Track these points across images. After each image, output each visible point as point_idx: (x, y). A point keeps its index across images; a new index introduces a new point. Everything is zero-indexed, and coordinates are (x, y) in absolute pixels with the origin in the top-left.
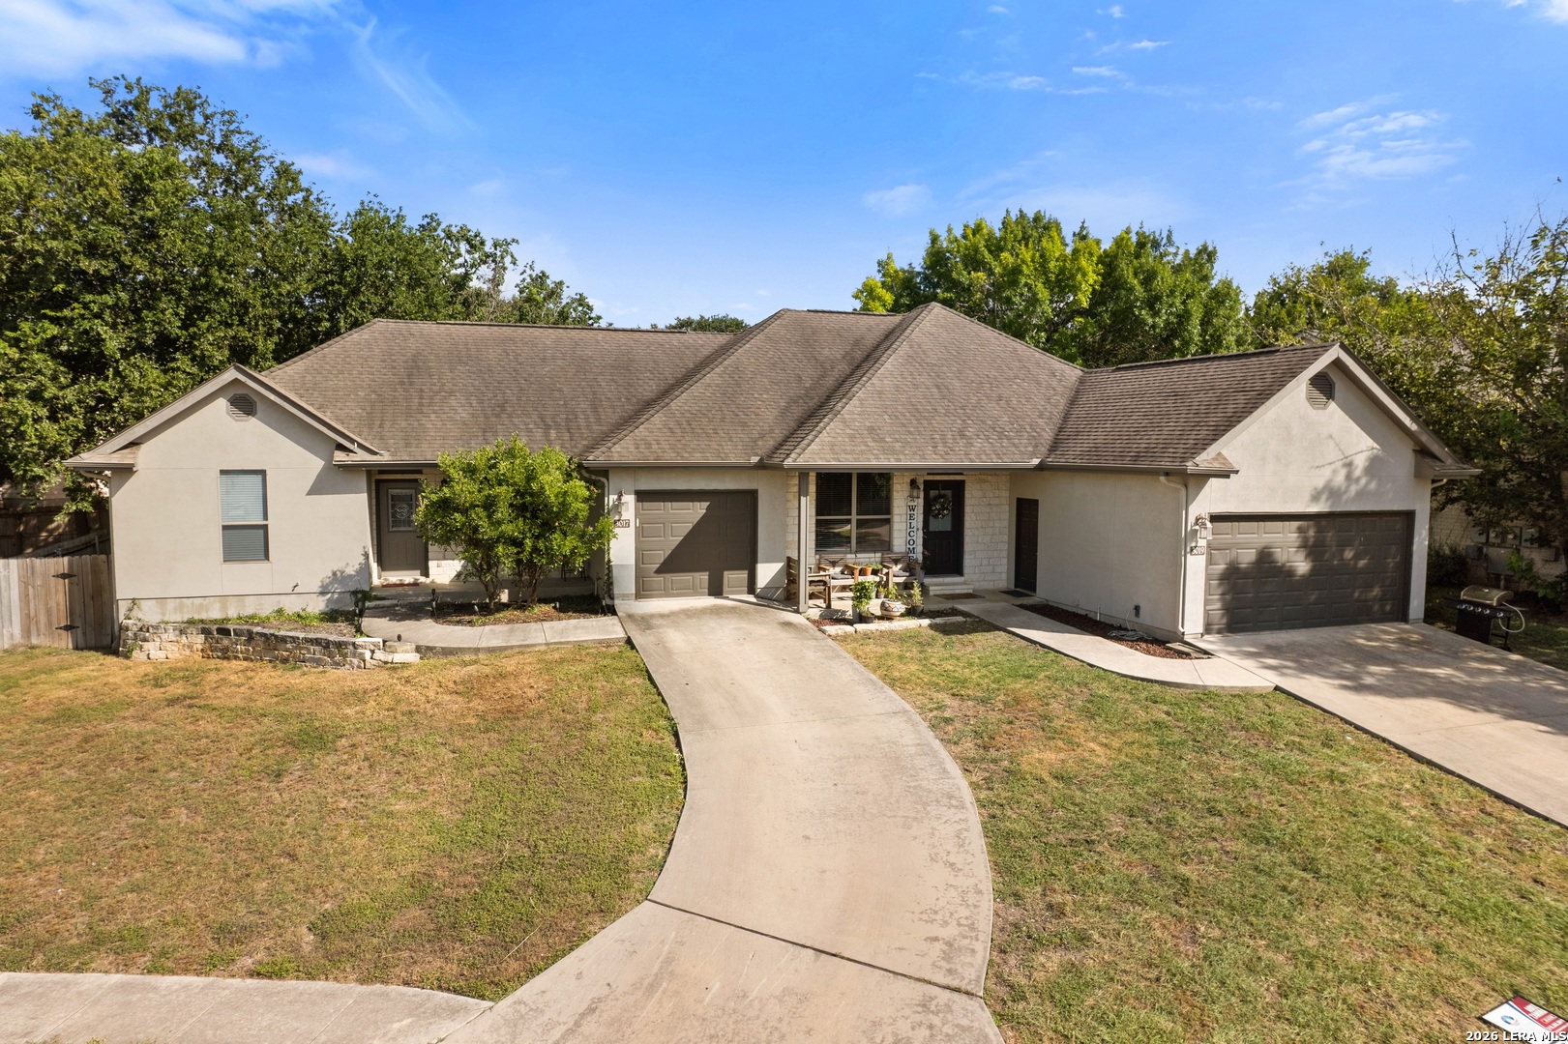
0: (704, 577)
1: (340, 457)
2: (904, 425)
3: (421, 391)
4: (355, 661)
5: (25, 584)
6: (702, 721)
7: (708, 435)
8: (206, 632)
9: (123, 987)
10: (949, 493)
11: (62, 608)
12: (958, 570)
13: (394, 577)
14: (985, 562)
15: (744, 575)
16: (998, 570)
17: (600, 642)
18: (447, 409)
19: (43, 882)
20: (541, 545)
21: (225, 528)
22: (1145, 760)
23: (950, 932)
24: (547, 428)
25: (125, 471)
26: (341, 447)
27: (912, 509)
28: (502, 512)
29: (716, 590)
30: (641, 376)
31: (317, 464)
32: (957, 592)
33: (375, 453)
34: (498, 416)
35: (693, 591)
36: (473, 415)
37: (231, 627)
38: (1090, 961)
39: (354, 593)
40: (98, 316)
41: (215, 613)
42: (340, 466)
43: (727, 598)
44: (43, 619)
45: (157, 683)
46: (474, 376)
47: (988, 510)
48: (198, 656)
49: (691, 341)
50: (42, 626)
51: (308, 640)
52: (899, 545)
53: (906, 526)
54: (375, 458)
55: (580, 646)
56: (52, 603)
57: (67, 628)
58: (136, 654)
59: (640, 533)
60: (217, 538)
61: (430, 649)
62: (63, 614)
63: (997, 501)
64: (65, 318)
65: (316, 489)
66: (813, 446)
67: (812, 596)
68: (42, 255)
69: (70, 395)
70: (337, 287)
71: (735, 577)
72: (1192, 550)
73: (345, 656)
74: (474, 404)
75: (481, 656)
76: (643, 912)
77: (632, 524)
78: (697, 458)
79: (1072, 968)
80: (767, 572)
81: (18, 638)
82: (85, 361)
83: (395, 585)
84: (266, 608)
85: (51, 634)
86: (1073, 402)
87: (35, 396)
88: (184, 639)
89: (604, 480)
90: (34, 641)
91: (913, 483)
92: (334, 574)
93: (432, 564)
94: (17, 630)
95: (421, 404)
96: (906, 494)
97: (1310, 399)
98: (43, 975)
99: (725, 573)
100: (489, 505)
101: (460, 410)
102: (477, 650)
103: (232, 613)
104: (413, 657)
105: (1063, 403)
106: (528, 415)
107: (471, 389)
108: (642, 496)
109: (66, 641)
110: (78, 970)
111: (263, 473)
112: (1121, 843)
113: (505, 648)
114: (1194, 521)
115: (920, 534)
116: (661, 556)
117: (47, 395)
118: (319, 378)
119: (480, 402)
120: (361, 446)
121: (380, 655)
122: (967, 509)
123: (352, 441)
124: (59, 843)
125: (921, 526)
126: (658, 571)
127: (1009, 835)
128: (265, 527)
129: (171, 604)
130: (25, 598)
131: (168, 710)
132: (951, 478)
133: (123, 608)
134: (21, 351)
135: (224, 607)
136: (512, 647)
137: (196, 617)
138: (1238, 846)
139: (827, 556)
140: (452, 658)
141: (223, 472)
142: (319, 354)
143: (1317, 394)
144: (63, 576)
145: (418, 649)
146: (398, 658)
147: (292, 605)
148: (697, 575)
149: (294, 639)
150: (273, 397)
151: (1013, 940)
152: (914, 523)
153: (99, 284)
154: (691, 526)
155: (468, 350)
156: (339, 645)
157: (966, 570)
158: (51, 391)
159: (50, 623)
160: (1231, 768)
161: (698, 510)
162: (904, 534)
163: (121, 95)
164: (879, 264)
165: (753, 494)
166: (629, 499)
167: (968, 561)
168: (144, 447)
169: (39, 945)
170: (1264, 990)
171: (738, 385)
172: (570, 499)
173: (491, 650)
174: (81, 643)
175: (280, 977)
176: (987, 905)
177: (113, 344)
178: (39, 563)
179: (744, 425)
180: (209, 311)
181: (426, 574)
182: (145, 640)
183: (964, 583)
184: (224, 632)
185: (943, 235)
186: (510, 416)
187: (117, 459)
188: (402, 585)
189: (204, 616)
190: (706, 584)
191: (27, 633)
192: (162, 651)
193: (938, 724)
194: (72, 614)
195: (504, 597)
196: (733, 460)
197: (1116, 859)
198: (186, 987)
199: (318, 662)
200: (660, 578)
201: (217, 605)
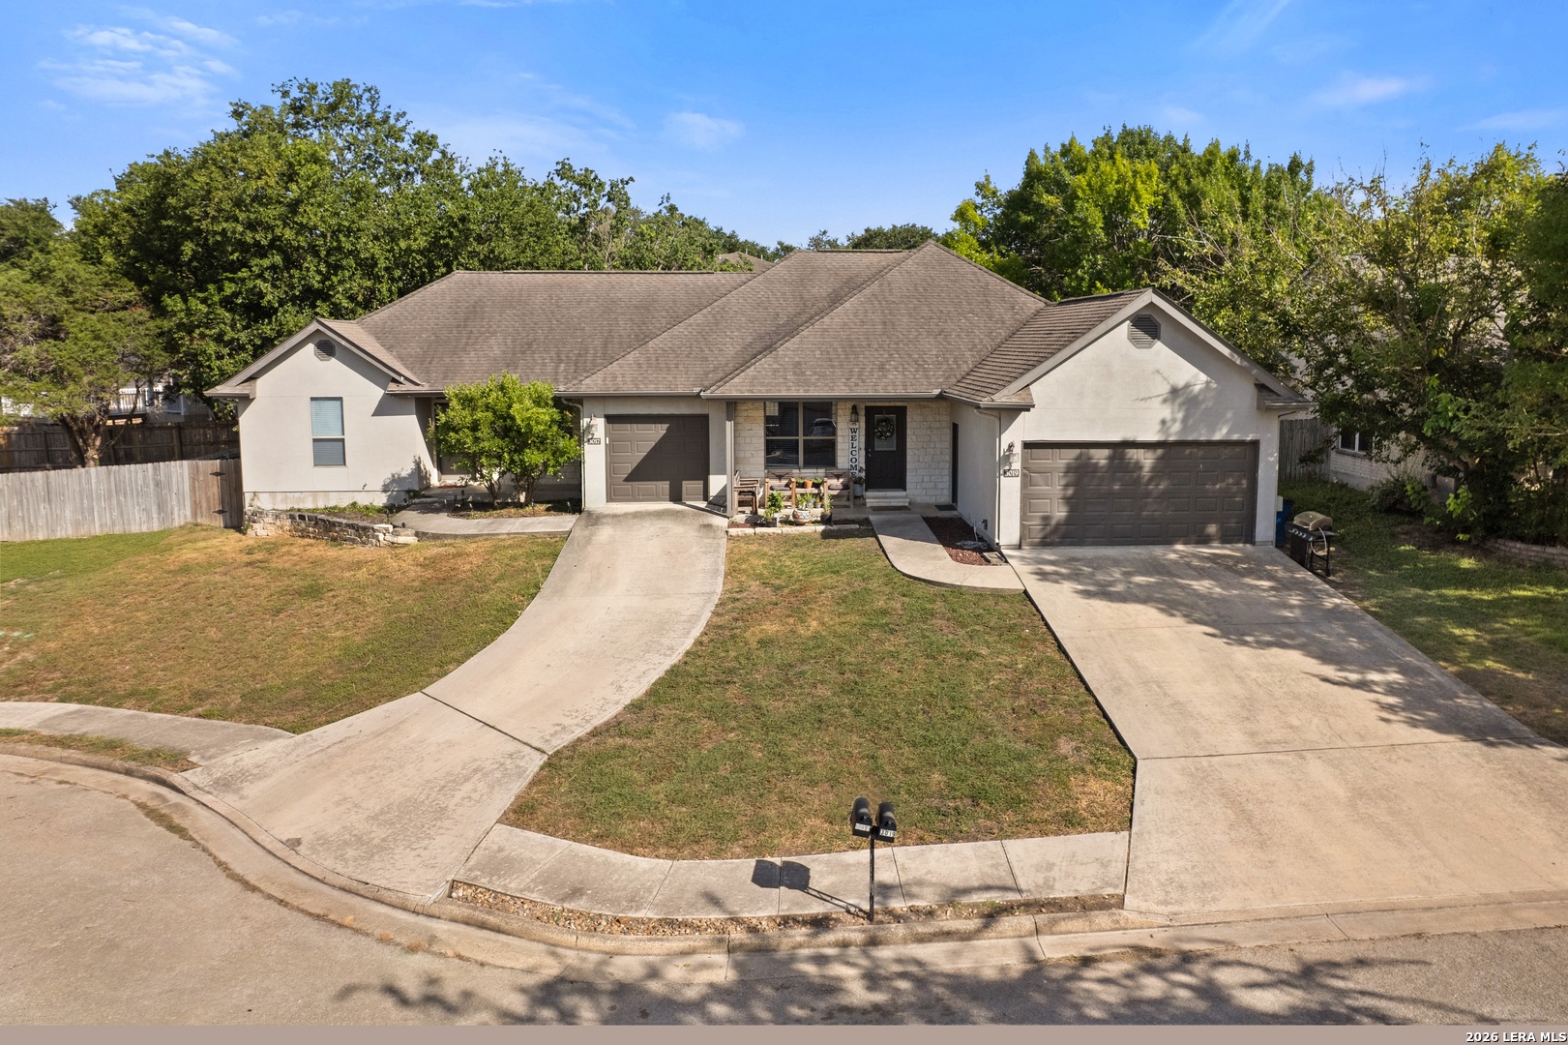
0: (665, 485)
1: (393, 387)
2: (830, 360)
3: (471, 332)
4: (374, 541)
5: (193, 479)
6: (559, 591)
7: (669, 369)
8: (292, 517)
9: (132, 717)
10: (893, 416)
11: (216, 497)
12: (900, 484)
13: (452, 480)
14: (926, 479)
15: (699, 484)
16: (940, 486)
17: (549, 534)
18: (485, 347)
19: (122, 662)
20: (516, 458)
21: (315, 440)
23: (572, 721)
25: (246, 400)
26: (394, 381)
27: (854, 431)
28: (485, 432)
29: (676, 497)
30: (656, 315)
31: (378, 393)
32: (893, 504)
33: (418, 385)
34: (523, 353)
35: (658, 499)
36: (504, 352)
37: (306, 514)
39: (408, 492)
40: (260, 276)
41: (308, 504)
42: (392, 395)
43: (684, 504)
44: (204, 505)
45: (250, 553)
46: (516, 319)
47: (929, 432)
48: (287, 535)
49: (715, 281)
50: (204, 510)
51: (348, 525)
52: (843, 461)
53: (850, 447)
54: (417, 388)
55: (533, 536)
56: (210, 494)
57: (220, 512)
58: (249, 531)
59: (611, 450)
60: (308, 448)
61: (424, 534)
62: (217, 502)
63: (938, 425)
64: (239, 278)
65: (378, 412)
66: (736, 380)
67: (741, 503)
68: (219, 233)
69: (243, 337)
70: (447, 240)
71: (688, 486)
72: (1005, 472)
73: (368, 537)
74: (509, 342)
75: (458, 541)
77: (603, 442)
78: (651, 389)
80: (720, 483)
81: (189, 519)
82: (255, 310)
83: (451, 487)
84: (344, 502)
85: (210, 516)
87: (219, 339)
88: (278, 523)
89: (579, 406)
90: (199, 521)
91: (855, 410)
92: (393, 476)
94: (188, 513)
95: (467, 344)
96: (848, 418)
97: (1133, 339)
98: (100, 708)
99: (684, 482)
100: (475, 427)
101: (495, 348)
102: (455, 537)
103: (321, 505)
104: (412, 540)
106: (547, 352)
107: (511, 330)
108: (610, 419)
109: (219, 522)
110: (117, 707)
111: (340, 399)
113: (477, 536)
114: (1006, 448)
115: (863, 453)
116: (629, 468)
117: (226, 338)
118: (397, 323)
119: (514, 341)
120: (406, 379)
121: (389, 537)
122: (909, 432)
123: (400, 375)
124: (139, 642)
125: (863, 446)
126: (626, 480)
128: (343, 440)
129: (279, 497)
130: (193, 489)
131: (245, 569)
132: (892, 404)
133: (247, 498)
134: (209, 306)
135: (315, 500)
136: (481, 535)
137: (296, 507)
139: (773, 471)
140: (438, 542)
141: (312, 399)
142: (403, 303)
143: (1140, 334)
144: (217, 474)
145: (417, 534)
146: (401, 540)
147: (363, 500)
148: (659, 483)
149: (340, 524)
150: (343, 343)
152: (856, 444)
153: (261, 252)
154: (654, 444)
155: (521, 295)
156: (365, 529)
157: (908, 486)
158: (230, 335)
159: (209, 508)
161: (660, 431)
162: (847, 453)
163: (295, 93)
164: (978, 185)
165: (706, 417)
166: (600, 423)
167: (910, 477)
168: (260, 382)
169: (103, 693)
171: (717, 324)
172: (533, 423)
173: (466, 537)
174: (229, 524)
175: (209, 718)
177: (271, 296)
178: (201, 463)
179: (706, 359)
180: (343, 268)
182: (254, 522)
183: (906, 497)
184: (302, 517)
185: (1040, 154)
186: (534, 352)
187: (238, 390)
188: (456, 486)
189: (301, 507)
190: (667, 492)
191: (195, 514)
192: (261, 530)
193: (726, 602)
194: (222, 502)
195: (522, 498)
196: (680, 390)
198: (161, 719)
199: (353, 541)
200: (629, 486)
201: (310, 498)
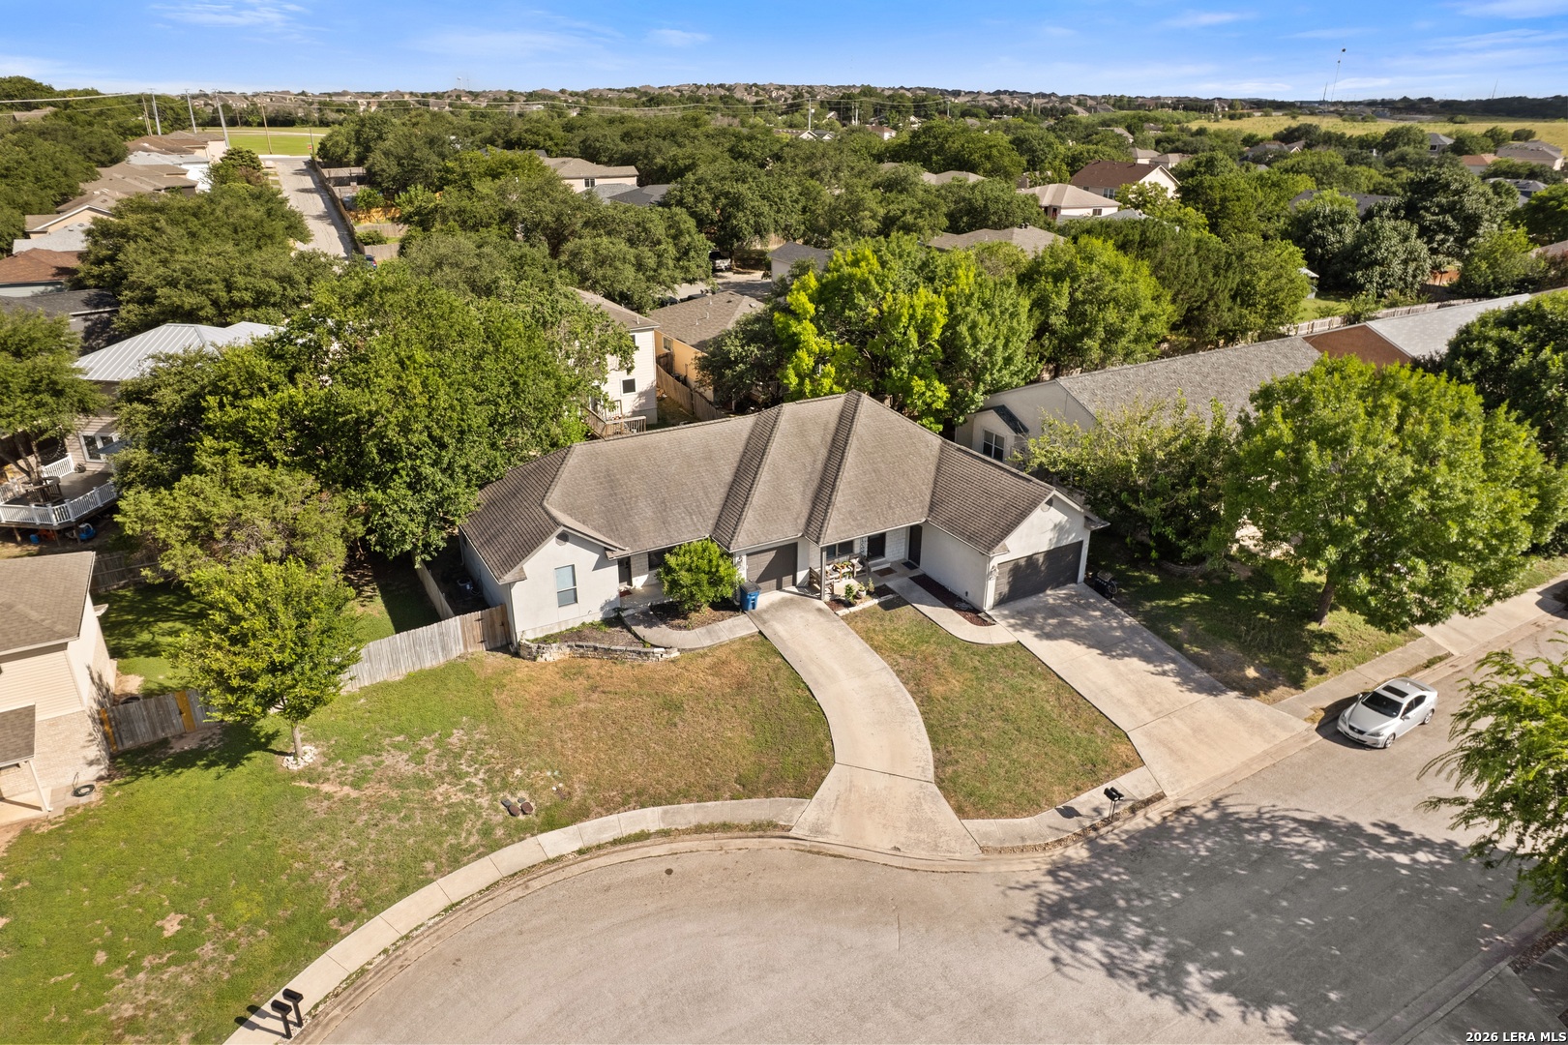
0: (774, 582)
1: (610, 554)
2: (864, 506)
4: (654, 659)
5: (464, 627)
6: (816, 683)
7: (775, 520)
8: (570, 647)
11: (480, 633)
12: (882, 555)
14: (895, 549)
15: (791, 578)
16: (901, 551)
17: (750, 635)
21: (558, 593)
22: (971, 687)
23: (922, 764)
24: (691, 514)
26: (607, 550)
29: (779, 588)
31: (595, 557)
33: (624, 550)
34: (665, 510)
35: (771, 590)
36: (654, 513)
38: (960, 768)
39: (614, 609)
41: (555, 630)
43: (785, 591)
44: (471, 640)
50: (472, 643)
52: (857, 549)
54: (624, 552)
55: (742, 638)
56: (475, 633)
57: (482, 642)
58: (540, 659)
59: (748, 571)
60: (555, 598)
61: (684, 650)
62: (479, 637)
65: (596, 568)
71: (787, 579)
72: (990, 578)
73: (648, 657)
76: (836, 768)
77: (745, 567)
78: (775, 538)
79: (955, 771)
80: (801, 575)
81: (463, 651)
84: (577, 623)
85: (476, 646)
86: (938, 469)
88: (561, 651)
90: (468, 649)
92: (606, 601)
93: (634, 580)
94: (462, 647)
95: (627, 509)
99: (784, 579)
101: (647, 510)
103: (563, 629)
104: (678, 654)
105: (932, 468)
108: (749, 555)
109: (482, 648)
111: (572, 565)
112: (965, 726)
114: (991, 568)
115: (867, 543)
116: (757, 578)
120: (618, 548)
121: (665, 656)
123: (615, 547)
127: (932, 726)
128: (575, 589)
129: (538, 630)
130: (464, 633)
133: (519, 635)
135: (560, 627)
138: (999, 723)
140: (693, 652)
141: (556, 569)
144: (479, 620)
145: (679, 650)
146: (673, 656)
147: (588, 620)
148: (771, 582)
150: (578, 534)
151: (939, 764)
154: (768, 563)
156: (646, 654)
157: (886, 555)
159: (476, 641)
160: (999, 688)
161: (770, 555)
165: (796, 544)
166: (744, 559)
167: (888, 550)
168: (524, 567)
170: (1002, 772)
174: (495, 652)
176: (930, 753)
178: (468, 616)
181: (630, 584)
182: (543, 653)
184: (580, 647)
189: (552, 632)
190: (775, 586)
191: (466, 647)
192: (549, 657)
193: (899, 673)
194: (483, 636)
196: (790, 536)
197: (964, 732)
201: (557, 627)
